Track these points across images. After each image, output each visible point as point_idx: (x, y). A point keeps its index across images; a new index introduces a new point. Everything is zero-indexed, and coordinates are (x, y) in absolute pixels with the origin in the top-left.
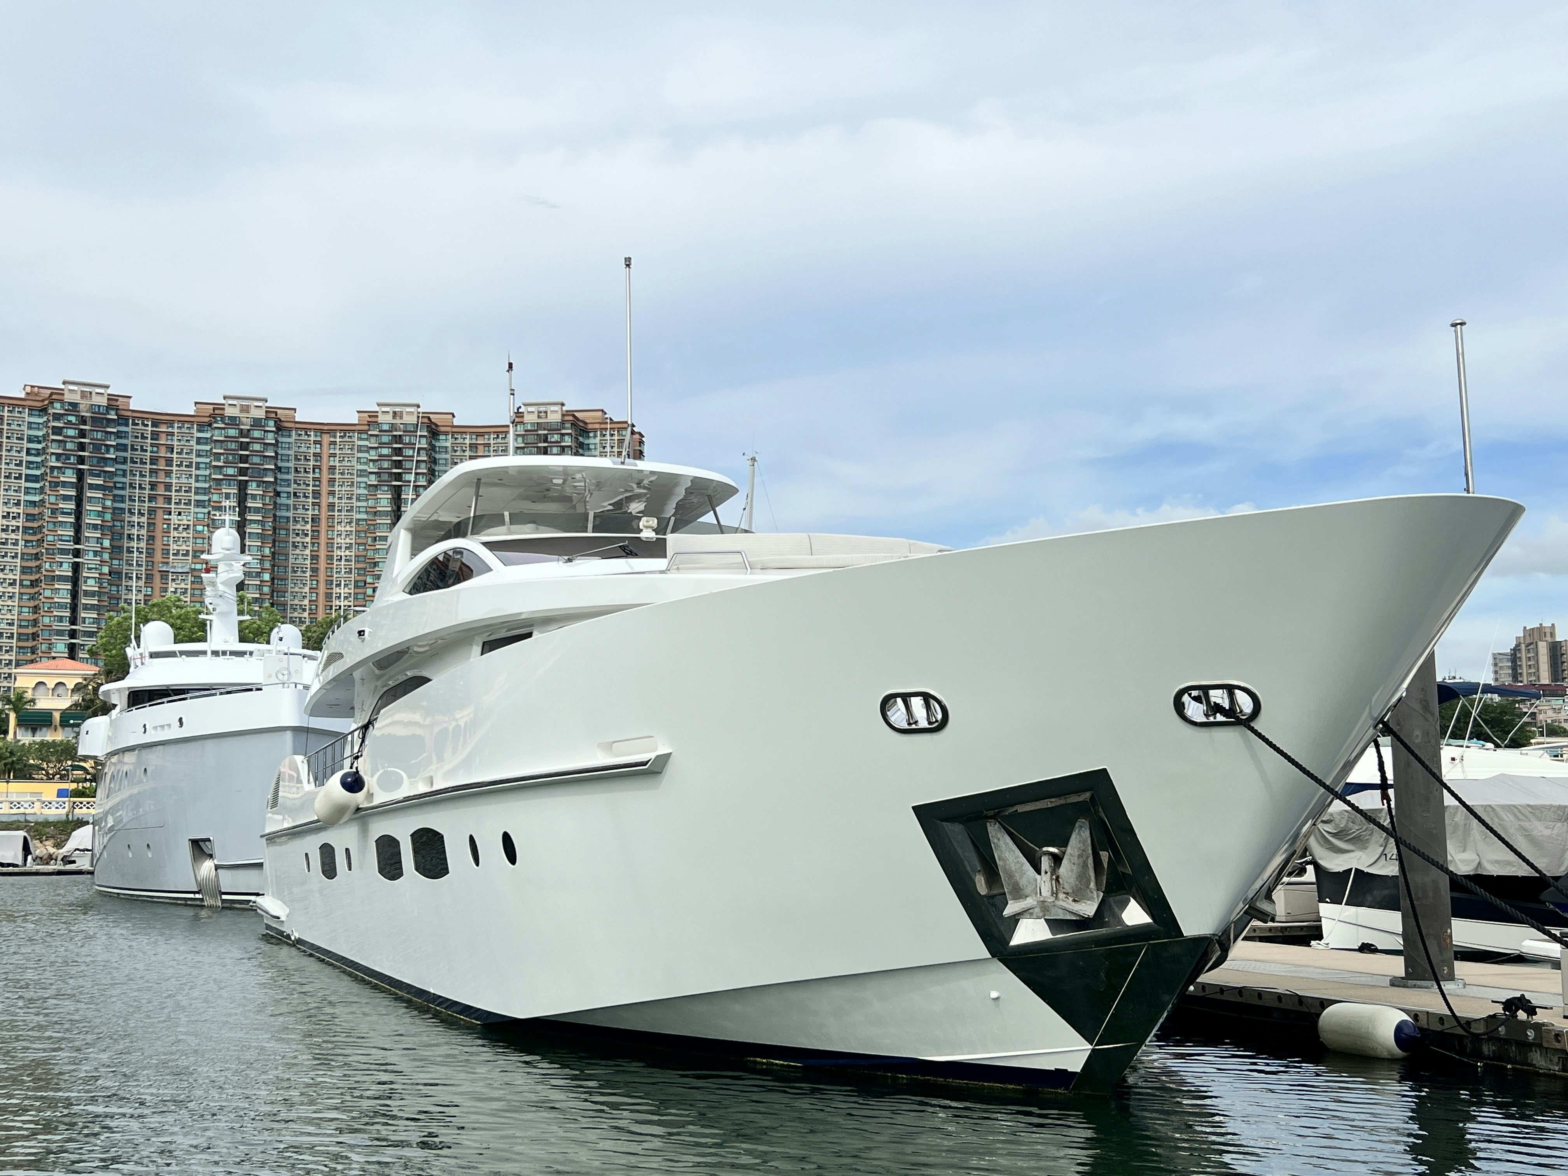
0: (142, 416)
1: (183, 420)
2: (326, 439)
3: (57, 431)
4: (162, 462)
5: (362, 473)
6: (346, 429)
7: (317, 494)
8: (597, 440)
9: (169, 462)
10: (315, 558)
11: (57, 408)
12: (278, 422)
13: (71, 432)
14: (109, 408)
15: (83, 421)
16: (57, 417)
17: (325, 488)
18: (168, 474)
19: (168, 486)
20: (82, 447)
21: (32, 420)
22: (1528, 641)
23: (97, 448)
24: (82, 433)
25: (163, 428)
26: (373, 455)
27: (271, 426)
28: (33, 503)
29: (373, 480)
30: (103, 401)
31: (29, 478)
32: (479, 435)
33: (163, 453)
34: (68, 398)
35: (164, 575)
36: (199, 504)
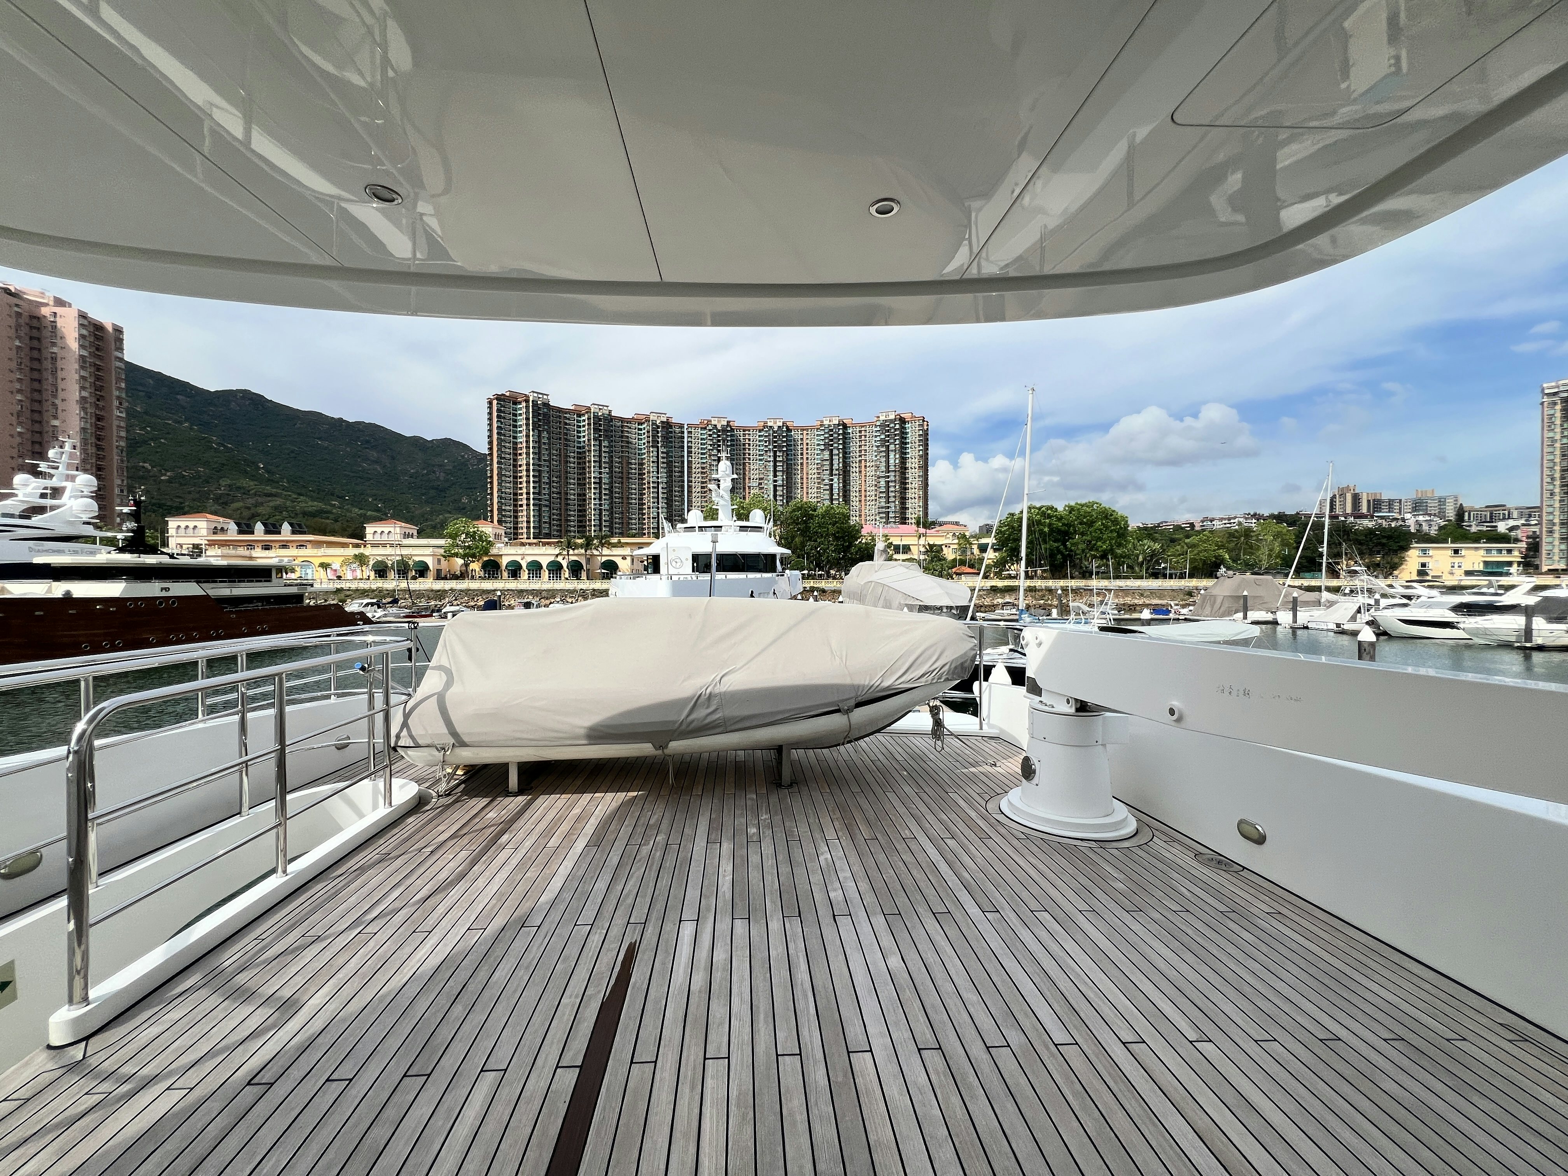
0: (739, 428)
1: (754, 429)
2: (805, 432)
3: (710, 435)
4: (747, 445)
5: (818, 445)
6: (812, 428)
7: (802, 454)
8: (909, 425)
9: (749, 445)
10: (802, 479)
11: (710, 427)
12: (787, 427)
13: (715, 436)
14: (727, 425)
15: (719, 431)
16: (710, 430)
17: (805, 452)
18: (749, 449)
19: (749, 454)
20: (719, 441)
21: (702, 432)
22: (1340, 493)
23: (724, 441)
24: (719, 436)
25: (747, 432)
26: (822, 438)
27: (785, 429)
28: (704, 463)
29: (822, 447)
30: (725, 423)
31: (702, 454)
32: (862, 427)
33: (747, 441)
34: (713, 423)
35: (749, 487)
36: (760, 460)
